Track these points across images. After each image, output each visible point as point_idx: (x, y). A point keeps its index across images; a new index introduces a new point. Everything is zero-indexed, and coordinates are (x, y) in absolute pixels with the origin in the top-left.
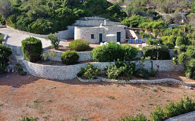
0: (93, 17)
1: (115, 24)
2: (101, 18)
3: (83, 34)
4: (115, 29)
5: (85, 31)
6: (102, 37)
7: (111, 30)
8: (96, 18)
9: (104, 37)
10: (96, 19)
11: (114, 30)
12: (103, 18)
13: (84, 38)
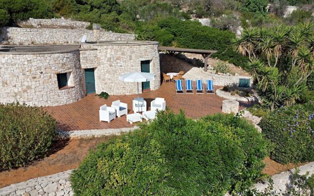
0: (54, 19)
1: (118, 38)
2: (79, 23)
3: (24, 74)
4: (133, 52)
5: (29, 61)
6: (96, 78)
7: (123, 54)
8: (63, 21)
9: (99, 78)
10: (63, 24)
11: (133, 56)
12: (84, 23)
13: (29, 87)
